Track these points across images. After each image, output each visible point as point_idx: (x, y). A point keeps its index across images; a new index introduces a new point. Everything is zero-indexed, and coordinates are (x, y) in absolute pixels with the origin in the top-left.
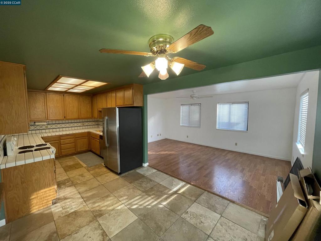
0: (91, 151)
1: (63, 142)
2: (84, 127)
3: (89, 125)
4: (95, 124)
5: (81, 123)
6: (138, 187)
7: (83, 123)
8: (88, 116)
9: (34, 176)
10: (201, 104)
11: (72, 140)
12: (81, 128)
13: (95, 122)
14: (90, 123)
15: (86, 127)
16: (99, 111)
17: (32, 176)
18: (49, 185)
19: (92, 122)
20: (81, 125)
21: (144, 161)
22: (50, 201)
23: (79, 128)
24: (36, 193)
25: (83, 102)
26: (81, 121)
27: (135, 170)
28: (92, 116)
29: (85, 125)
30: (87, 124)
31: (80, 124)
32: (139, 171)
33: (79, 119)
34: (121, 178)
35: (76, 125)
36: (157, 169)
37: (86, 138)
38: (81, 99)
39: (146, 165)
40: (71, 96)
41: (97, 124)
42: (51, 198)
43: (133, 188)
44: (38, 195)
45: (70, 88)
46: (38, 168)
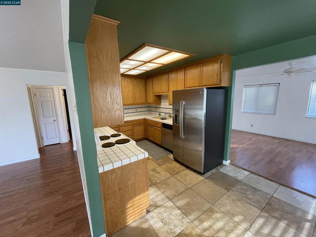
0: (146, 139)
1: (122, 129)
2: (137, 114)
3: (141, 111)
4: (147, 110)
5: (135, 109)
6: (244, 199)
7: (136, 109)
8: (142, 101)
9: (130, 181)
10: (279, 84)
11: (130, 127)
12: (135, 114)
13: (147, 108)
14: (143, 109)
15: (139, 113)
16: (155, 95)
17: (128, 181)
18: (143, 190)
19: (144, 108)
20: (135, 111)
21: (225, 157)
22: (144, 209)
23: (132, 114)
24: (132, 200)
25: (138, 85)
26: (134, 107)
27: (217, 169)
28: (146, 102)
29: (138, 111)
30: (140, 110)
31: (133, 110)
32: (222, 170)
33: (134, 104)
34: (207, 180)
35: (130, 111)
36: (249, 171)
37: (142, 125)
38: (135, 82)
39: (227, 163)
40: (126, 79)
41: (149, 110)
42: (145, 206)
43: (239, 200)
44: (135, 203)
45: (131, 68)
46: (133, 170)
